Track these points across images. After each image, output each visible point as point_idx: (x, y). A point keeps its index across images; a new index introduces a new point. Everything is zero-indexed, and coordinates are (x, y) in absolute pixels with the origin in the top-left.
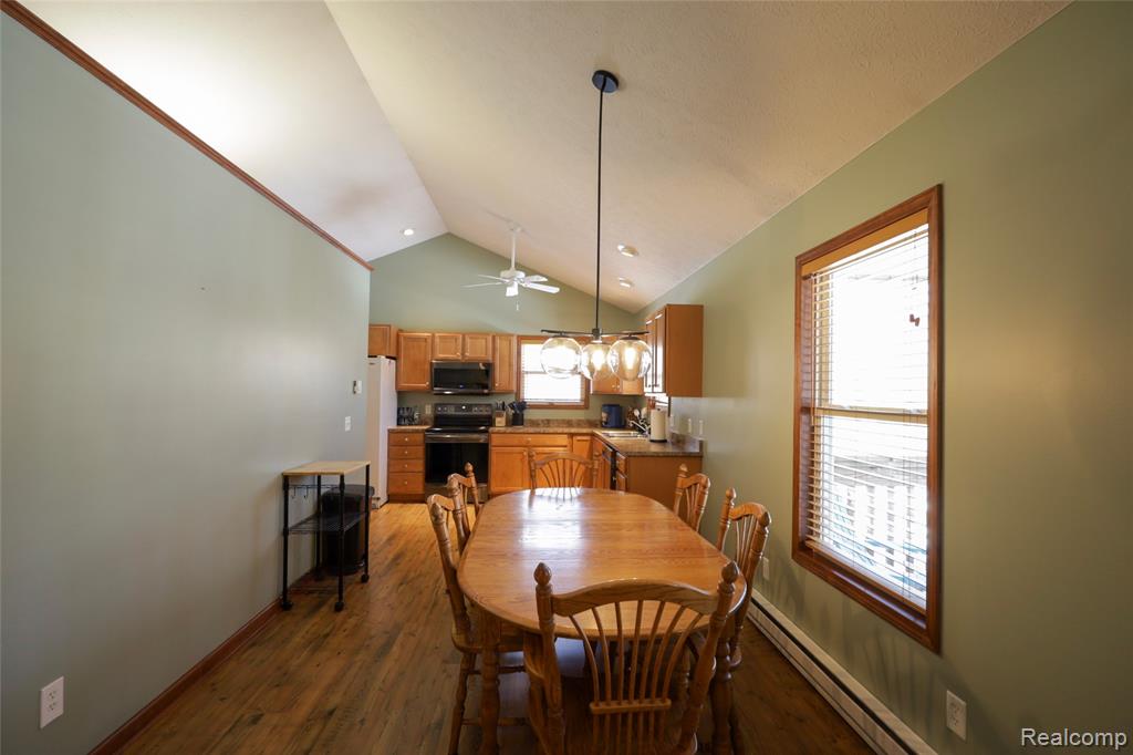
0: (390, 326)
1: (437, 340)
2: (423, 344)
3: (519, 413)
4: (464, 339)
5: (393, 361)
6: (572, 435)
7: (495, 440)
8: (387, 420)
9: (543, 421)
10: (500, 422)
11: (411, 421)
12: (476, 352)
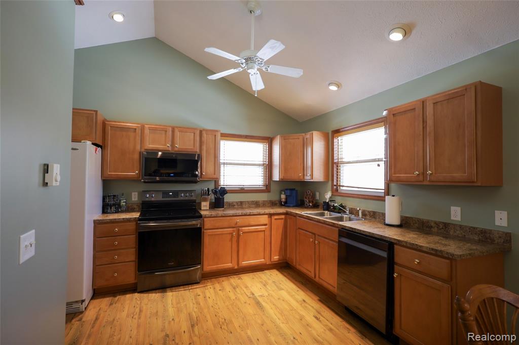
0: (96, 112)
1: (147, 131)
2: (132, 134)
3: (219, 197)
4: (173, 131)
5: (99, 149)
6: (270, 215)
7: (208, 223)
8: (92, 211)
9: (237, 203)
10: (205, 205)
11: (118, 209)
12: (184, 144)
